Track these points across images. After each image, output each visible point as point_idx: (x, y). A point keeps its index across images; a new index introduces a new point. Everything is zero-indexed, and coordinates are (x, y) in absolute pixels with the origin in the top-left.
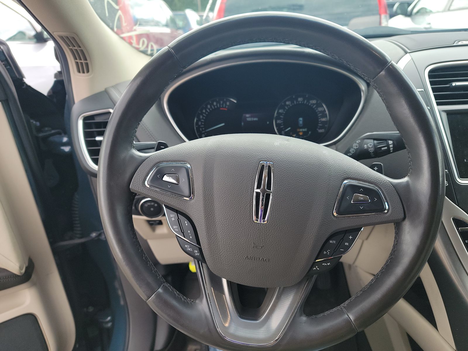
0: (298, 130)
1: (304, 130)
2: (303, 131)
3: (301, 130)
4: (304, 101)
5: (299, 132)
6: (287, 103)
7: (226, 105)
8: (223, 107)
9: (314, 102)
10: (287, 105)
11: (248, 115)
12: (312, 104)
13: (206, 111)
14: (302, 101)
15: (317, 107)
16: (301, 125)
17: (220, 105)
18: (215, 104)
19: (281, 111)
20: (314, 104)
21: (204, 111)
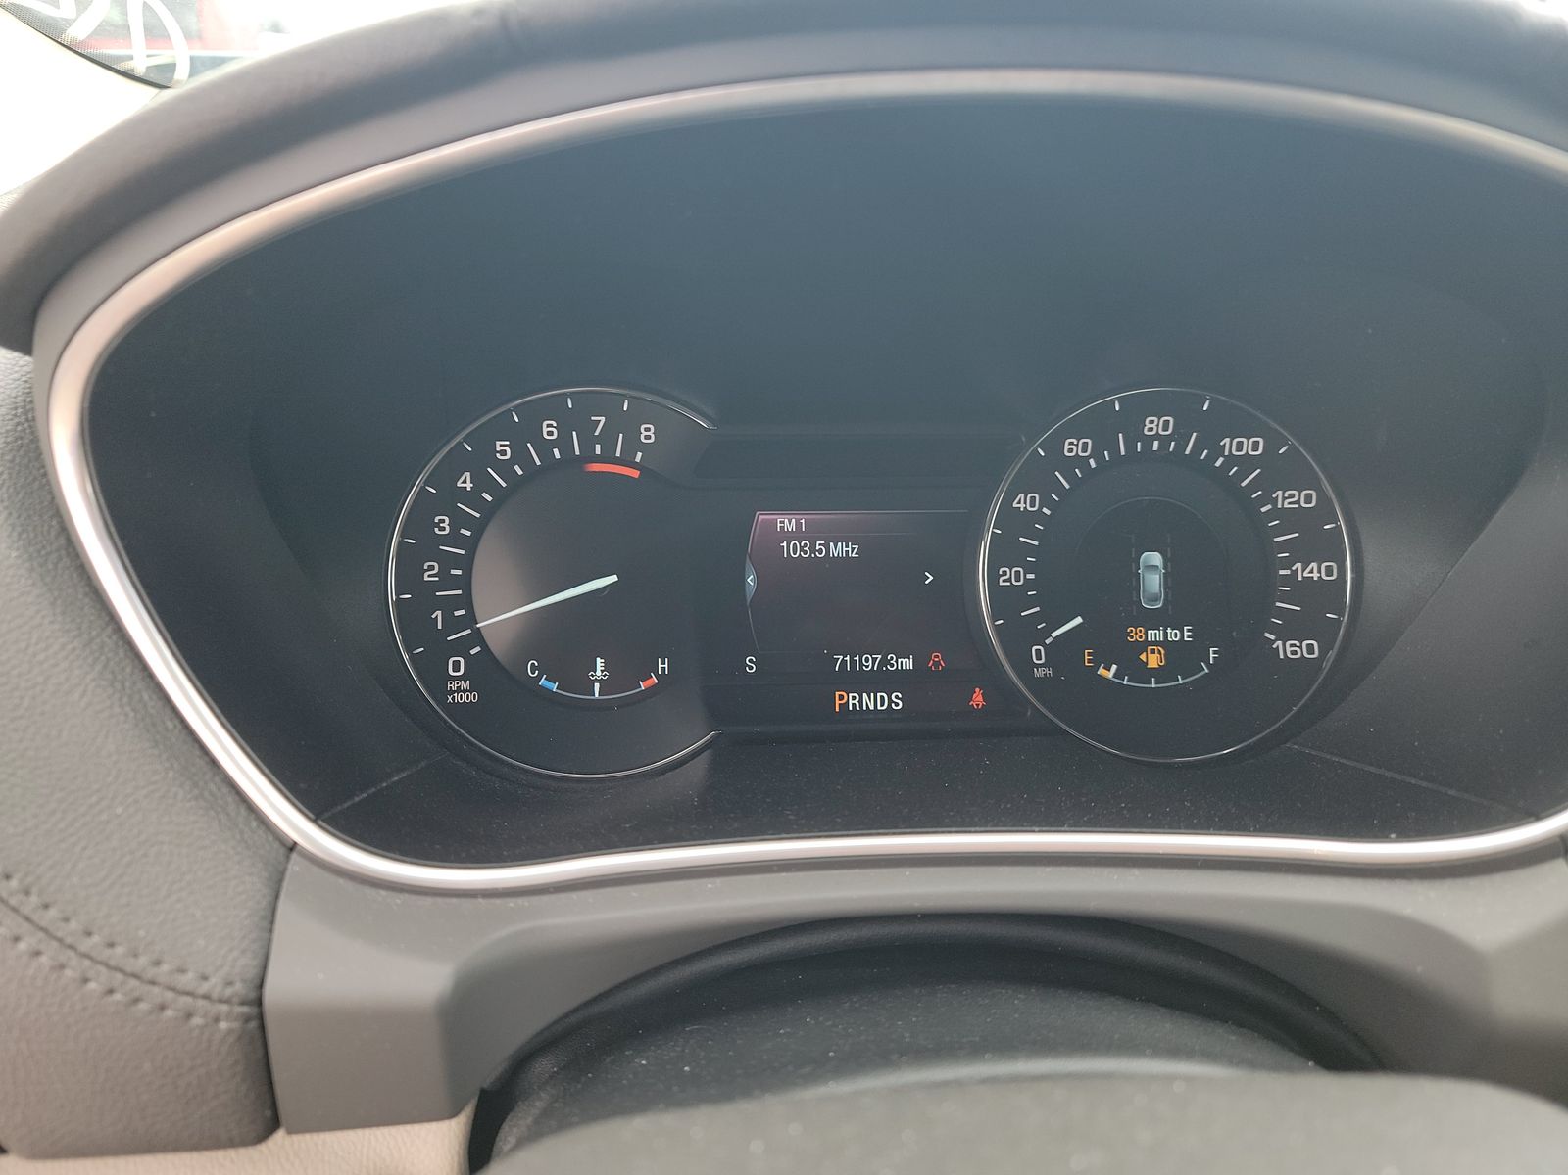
0: (1136, 634)
1: (1173, 635)
2: (1165, 644)
3: (1156, 635)
4: (1181, 437)
5: (1143, 646)
6: (1072, 447)
7: (633, 444)
8: (608, 458)
9: (1251, 446)
10: (1069, 465)
11: (788, 523)
12: (1231, 460)
13: (483, 482)
14: (1170, 438)
15: (1268, 484)
16: (1156, 599)
17: (587, 443)
18: (549, 430)
19: (1021, 503)
20: (1247, 463)
21: (466, 482)
